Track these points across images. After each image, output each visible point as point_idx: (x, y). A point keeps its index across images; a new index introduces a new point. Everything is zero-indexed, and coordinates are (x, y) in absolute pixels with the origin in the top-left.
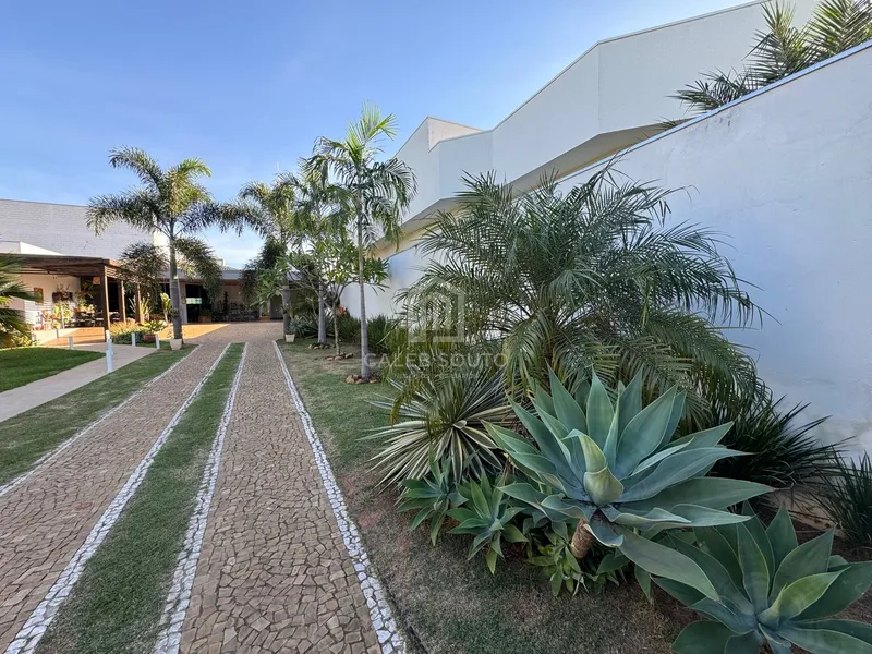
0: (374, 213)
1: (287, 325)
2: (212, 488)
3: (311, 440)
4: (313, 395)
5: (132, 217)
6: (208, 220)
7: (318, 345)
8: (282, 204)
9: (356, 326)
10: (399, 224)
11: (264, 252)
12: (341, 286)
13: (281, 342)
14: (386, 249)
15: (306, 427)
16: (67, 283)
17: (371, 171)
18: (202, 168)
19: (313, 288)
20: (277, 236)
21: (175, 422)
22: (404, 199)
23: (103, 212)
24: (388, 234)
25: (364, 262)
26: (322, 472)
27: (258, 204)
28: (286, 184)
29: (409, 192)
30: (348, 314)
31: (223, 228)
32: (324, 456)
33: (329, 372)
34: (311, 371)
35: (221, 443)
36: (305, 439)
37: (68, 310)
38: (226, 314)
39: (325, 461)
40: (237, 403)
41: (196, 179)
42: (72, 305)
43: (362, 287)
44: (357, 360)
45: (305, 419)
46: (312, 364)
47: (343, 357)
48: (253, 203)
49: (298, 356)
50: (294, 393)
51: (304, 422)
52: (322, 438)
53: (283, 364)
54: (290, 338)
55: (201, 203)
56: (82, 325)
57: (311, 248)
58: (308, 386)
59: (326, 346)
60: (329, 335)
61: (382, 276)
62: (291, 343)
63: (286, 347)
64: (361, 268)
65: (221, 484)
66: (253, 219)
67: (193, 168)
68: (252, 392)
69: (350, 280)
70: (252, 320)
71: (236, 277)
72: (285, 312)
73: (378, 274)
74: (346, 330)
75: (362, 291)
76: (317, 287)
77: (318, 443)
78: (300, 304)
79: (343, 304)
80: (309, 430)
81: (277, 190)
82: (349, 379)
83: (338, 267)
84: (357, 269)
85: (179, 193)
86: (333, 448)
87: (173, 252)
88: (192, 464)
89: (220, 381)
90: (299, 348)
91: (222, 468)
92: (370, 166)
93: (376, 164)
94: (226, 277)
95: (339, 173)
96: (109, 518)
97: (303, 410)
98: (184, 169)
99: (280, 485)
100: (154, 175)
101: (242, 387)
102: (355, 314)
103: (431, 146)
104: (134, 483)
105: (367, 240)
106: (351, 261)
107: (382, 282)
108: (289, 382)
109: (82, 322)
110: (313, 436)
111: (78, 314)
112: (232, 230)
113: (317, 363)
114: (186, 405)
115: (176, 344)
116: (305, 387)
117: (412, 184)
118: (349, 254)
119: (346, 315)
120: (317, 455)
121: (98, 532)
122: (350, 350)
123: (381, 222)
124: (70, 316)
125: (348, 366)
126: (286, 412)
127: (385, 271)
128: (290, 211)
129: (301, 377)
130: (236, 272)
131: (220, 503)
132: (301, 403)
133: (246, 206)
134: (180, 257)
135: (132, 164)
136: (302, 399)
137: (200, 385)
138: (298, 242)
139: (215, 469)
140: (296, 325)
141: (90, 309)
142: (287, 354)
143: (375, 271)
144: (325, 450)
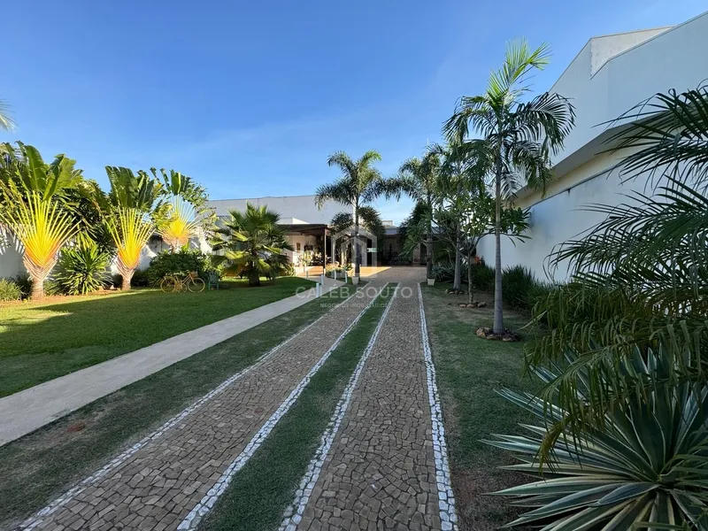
0: (516, 160)
1: (430, 270)
2: (335, 430)
3: (432, 402)
4: (441, 343)
5: (337, 197)
6: (379, 193)
7: (453, 290)
8: (429, 172)
9: (490, 274)
10: (547, 166)
11: (414, 212)
12: (477, 238)
13: (424, 284)
14: (527, 198)
15: (429, 382)
16: (310, 239)
17: (515, 115)
18: (376, 155)
19: (450, 240)
20: (425, 198)
21: (333, 347)
22: (556, 136)
23: (322, 195)
24: (532, 181)
25: (502, 213)
26: (437, 455)
27: (411, 175)
28: (433, 154)
29: (561, 128)
30: (483, 263)
31: (388, 197)
32: (442, 429)
33: (460, 320)
34: (443, 316)
35: (356, 379)
36: (425, 398)
37: (310, 256)
38: (390, 260)
39: (442, 438)
40: (379, 338)
41: (372, 165)
42: (312, 253)
43: (498, 239)
44: (490, 311)
45: (430, 370)
46: (446, 309)
47: (475, 306)
48: (409, 175)
49: (435, 299)
50: (425, 338)
51: (429, 375)
52: (443, 403)
53: (421, 305)
54: (431, 282)
55: (375, 180)
56: (315, 264)
57: (450, 204)
58: (437, 332)
59: (460, 292)
60: (463, 281)
61: (521, 226)
62: (431, 286)
63: (427, 289)
64: (498, 219)
65: (344, 428)
66: (407, 187)
67: (371, 156)
68: (392, 329)
69: (486, 232)
70: (407, 265)
71: (395, 233)
72: (428, 260)
73: (518, 224)
74: (481, 278)
75: (498, 242)
76: (454, 239)
77: (438, 408)
78: (440, 254)
79: (479, 254)
80: (432, 387)
81: (427, 159)
82: (480, 332)
83: (474, 220)
84: (494, 221)
85: (361, 175)
86: (453, 419)
87: (357, 217)
88: (331, 394)
89: (372, 316)
90: (436, 291)
91: (349, 409)
92: (513, 111)
93: (520, 106)
94: (388, 233)
95: (478, 127)
96: (265, 431)
97: (430, 358)
98: (366, 159)
99: (391, 454)
100: (348, 166)
101: (387, 323)
102: (491, 262)
103: (594, 71)
104: (292, 399)
105: (506, 189)
106: (488, 213)
107: (522, 233)
108: (423, 324)
109: (316, 263)
110: (434, 396)
111: (314, 258)
112: (393, 197)
113: (451, 308)
114: (346, 332)
115: (355, 281)
116: (436, 333)
117: (568, 117)
118: (486, 207)
119: (482, 264)
120: (435, 427)
121: (255, 443)
122: (483, 298)
123: (523, 168)
124: (310, 260)
125: (480, 316)
126: (414, 358)
127: (526, 221)
128: (435, 175)
129: (434, 321)
130: (394, 229)
131: (337, 452)
132: (429, 351)
133: (403, 177)
134: (361, 221)
135: (338, 162)
136: (431, 345)
137: (360, 316)
138: (440, 202)
139: (345, 407)
140: (436, 271)
141: (319, 256)
142: (426, 296)
143: (513, 221)
144: (444, 420)
